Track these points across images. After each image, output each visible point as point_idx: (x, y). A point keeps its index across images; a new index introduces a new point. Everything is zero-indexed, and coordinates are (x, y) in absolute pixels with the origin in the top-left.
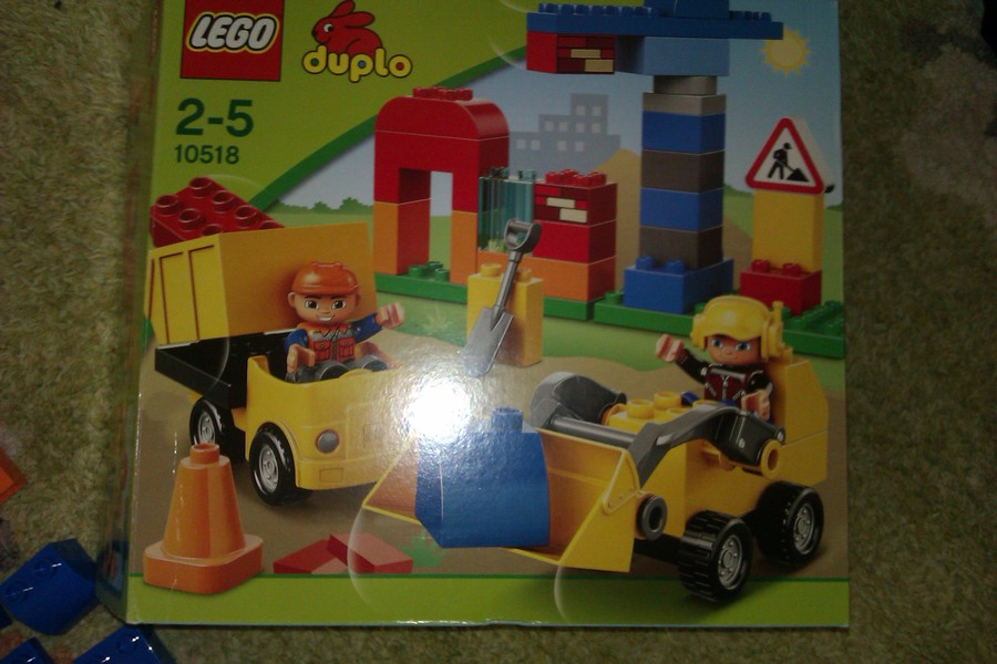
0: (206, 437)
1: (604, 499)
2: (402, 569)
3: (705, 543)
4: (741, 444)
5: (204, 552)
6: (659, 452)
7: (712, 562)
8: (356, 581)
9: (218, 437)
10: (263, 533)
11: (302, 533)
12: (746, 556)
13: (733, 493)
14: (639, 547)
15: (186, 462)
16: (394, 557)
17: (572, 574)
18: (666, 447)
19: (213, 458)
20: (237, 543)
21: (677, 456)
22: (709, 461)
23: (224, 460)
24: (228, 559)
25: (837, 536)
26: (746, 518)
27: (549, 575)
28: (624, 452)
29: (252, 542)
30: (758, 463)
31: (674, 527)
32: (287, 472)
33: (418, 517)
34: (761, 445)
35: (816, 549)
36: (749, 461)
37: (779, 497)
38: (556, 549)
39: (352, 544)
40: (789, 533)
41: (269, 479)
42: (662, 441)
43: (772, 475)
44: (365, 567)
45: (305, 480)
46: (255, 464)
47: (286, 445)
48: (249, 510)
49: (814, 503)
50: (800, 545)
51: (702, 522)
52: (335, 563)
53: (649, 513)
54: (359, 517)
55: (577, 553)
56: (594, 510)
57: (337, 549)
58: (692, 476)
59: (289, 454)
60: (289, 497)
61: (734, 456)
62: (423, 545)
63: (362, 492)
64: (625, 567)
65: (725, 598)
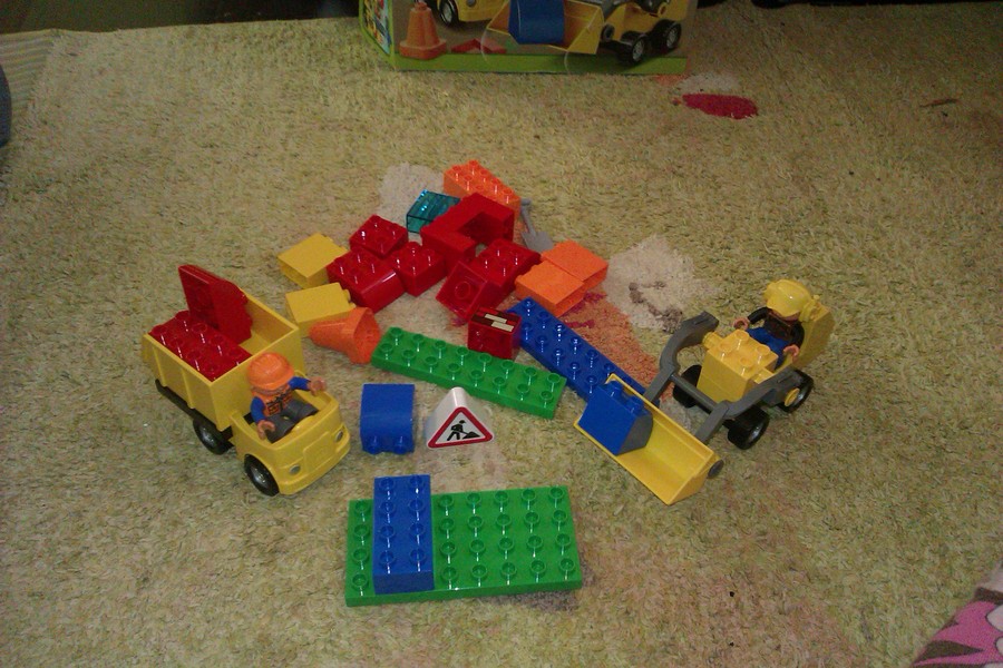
0: (421, 0)
1: (588, 26)
2: (503, 52)
3: (629, 43)
4: (651, 4)
5: (423, 43)
6: (614, 8)
7: (631, 51)
8: (485, 57)
9: (426, 0)
10: (447, 38)
11: (463, 38)
12: (645, 49)
13: (644, 24)
14: (601, 45)
15: (413, 10)
16: (500, 47)
17: (573, 55)
18: (617, 5)
19: (424, 8)
20: (436, 42)
21: (622, 10)
22: (635, 11)
23: (429, 9)
24: (434, 47)
25: (685, 42)
26: (649, 34)
27: (563, 55)
28: (599, 8)
29: (442, 41)
30: (656, 12)
31: (617, 37)
32: (455, 14)
33: (510, 31)
34: (659, 5)
35: (675, 45)
36: (653, 12)
37: (664, 25)
38: (567, 46)
39: (483, 42)
40: (666, 39)
41: (448, 17)
42: (616, 3)
43: (661, 17)
44: (488, 51)
45: (463, 17)
46: (442, 11)
47: (454, 2)
48: (440, 29)
49: (678, 29)
50: (669, 43)
51: (629, 35)
52: (476, 50)
53: (607, 32)
54: (485, 33)
55: (573, 48)
56: (583, 31)
57: (477, 44)
58: (627, 17)
59: (455, 7)
60: (456, 24)
61: (646, 9)
62: (511, 43)
63: (487, 22)
64: (594, 52)
65: (635, 64)
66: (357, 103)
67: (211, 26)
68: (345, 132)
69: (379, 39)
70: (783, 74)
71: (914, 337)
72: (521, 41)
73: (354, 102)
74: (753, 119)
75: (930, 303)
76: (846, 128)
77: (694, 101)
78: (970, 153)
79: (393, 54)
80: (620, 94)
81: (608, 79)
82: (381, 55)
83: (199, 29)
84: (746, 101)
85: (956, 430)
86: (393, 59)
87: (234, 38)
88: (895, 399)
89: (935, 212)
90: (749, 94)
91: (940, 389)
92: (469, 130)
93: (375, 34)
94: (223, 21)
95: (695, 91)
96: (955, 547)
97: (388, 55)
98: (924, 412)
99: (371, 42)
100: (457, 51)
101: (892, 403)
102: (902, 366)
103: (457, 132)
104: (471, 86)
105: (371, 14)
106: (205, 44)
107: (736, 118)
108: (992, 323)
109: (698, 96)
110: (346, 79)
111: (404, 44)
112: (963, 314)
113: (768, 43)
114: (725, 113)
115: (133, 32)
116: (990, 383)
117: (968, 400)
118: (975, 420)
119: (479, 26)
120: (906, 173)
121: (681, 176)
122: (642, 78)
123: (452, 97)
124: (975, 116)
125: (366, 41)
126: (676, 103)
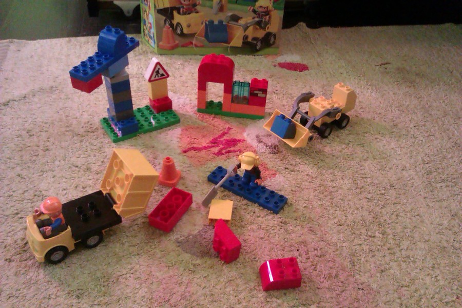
0: (167, 25)
1: (238, 35)
2: (202, 46)
3: (255, 42)
4: (263, 26)
5: (169, 43)
6: (248, 27)
7: (256, 45)
8: (195, 48)
9: (169, 25)
10: (178, 40)
11: (185, 41)
12: (262, 43)
13: (261, 34)
14: (244, 43)
15: (164, 29)
16: (202, 44)
17: (232, 47)
18: (249, 26)
19: (169, 28)
20: (175, 42)
21: (251, 28)
22: (257, 29)
23: (171, 29)
24: (173, 44)
25: (278, 41)
26: (263, 38)
27: (228, 47)
28: (242, 27)
29: (177, 42)
31: (250, 40)
32: (182, 31)
33: (205, 37)
34: (266, 26)
35: (274, 43)
36: (264, 29)
37: (269, 35)
38: (229, 43)
39: (194, 42)
40: (270, 40)
41: (179, 32)
42: (248, 25)
43: (267, 31)
44: (196, 46)
45: (185, 31)
46: (176, 29)
47: (181, 26)
48: (177, 37)
49: (275, 36)
50: (271, 42)
51: (254, 39)
52: (191, 45)
53: (246, 37)
54: (195, 38)
55: (232, 44)
56: (236, 37)
57: (191, 43)
58: (253, 31)
59: (182, 28)
60: (182, 35)
61: (261, 28)
62: (206, 43)
63: (195, 34)
64: (241, 46)
65: (257, 51)
66: (141, 68)
67: (78, 38)
68: (136, 79)
69: (150, 42)
70: (319, 54)
71: (372, 153)
72: (209, 41)
73: (140, 67)
74: (306, 72)
75: (378, 140)
76: (345, 75)
77: (282, 65)
78: (396, 83)
79: (156, 48)
80: (252, 63)
81: (247, 57)
82: (152, 48)
83: (73, 39)
84: (304, 65)
85: (389, 187)
86: (156, 50)
87: (88, 43)
88: (364, 176)
89: (381, 105)
90: (305, 62)
91: (382, 172)
92: (189, 78)
93: (149, 40)
94: (83, 36)
95: (283, 61)
96: (389, 231)
97: (154, 48)
98: (376, 182)
99: (147, 43)
100: (183, 46)
101: (363, 178)
102: (367, 164)
103: (184, 78)
104: (189, 60)
105: (146, 32)
106: (76, 45)
107: (300, 71)
108: (404, 147)
109: (284, 63)
110: (137, 58)
111: (161, 43)
112: (392, 144)
113: (313, 42)
114: (295, 70)
115: (45, 41)
116: (403, 170)
117: (394, 176)
118: (397, 183)
119: (193, 35)
120: (369, 91)
121: (277, 94)
122: (261, 57)
123: (182, 64)
124: (398, 69)
125: (145, 43)
126: (275, 66)
